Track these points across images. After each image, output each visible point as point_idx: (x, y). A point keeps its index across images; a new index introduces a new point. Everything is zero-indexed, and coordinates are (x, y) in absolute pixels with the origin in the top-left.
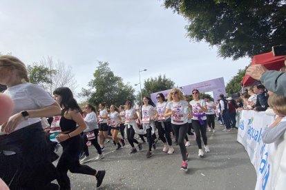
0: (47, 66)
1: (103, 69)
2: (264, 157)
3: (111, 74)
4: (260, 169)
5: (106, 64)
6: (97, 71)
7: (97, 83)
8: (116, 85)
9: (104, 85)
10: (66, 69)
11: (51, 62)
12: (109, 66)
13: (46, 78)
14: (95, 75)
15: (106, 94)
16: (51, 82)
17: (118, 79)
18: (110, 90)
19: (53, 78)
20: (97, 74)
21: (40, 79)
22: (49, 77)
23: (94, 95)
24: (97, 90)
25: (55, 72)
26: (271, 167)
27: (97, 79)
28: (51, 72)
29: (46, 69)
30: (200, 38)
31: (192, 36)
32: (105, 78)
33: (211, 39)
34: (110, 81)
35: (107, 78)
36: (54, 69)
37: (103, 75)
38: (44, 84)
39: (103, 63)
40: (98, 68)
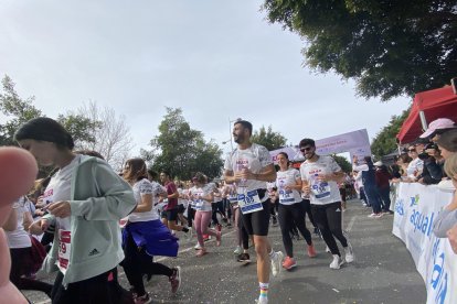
0: (87, 116)
1: (174, 119)
2: (439, 262)
3: (186, 127)
4: (432, 281)
5: (178, 111)
6: (163, 122)
7: (164, 141)
8: (194, 144)
9: (174, 144)
10: (117, 119)
11: (94, 109)
12: (183, 114)
13: (87, 135)
14: (161, 128)
15: (178, 158)
16: (93, 140)
17: (196, 134)
18: (185, 151)
19: (97, 134)
20: (165, 126)
21: (79, 135)
22: (91, 132)
23: (159, 159)
24: (164, 151)
25: (100, 125)
26: (449, 277)
27: (164, 135)
28: (94, 124)
29: (87, 121)
30: (326, 67)
31: (314, 64)
32: (177, 133)
33: (344, 68)
34: (184, 137)
35: (179, 133)
36: (99, 119)
37: (174, 128)
38: (84, 143)
39: (174, 110)
40: (166, 117)
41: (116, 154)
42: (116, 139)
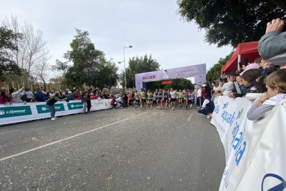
0: (11, 28)
1: (82, 39)
2: (238, 136)
3: (91, 46)
5: (85, 33)
6: (74, 41)
7: (74, 55)
8: (98, 60)
9: (83, 59)
11: (15, 23)
12: (89, 37)
13: (10, 44)
14: (72, 45)
15: (85, 70)
16: (16, 48)
17: (99, 53)
18: (91, 65)
19: (19, 43)
20: (75, 44)
21: (3, 44)
22: (14, 42)
23: (71, 69)
24: (75, 64)
25: (21, 36)
27: (75, 51)
28: (16, 35)
29: (10, 32)
31: (183, 13)
32: (85, 50)
33: (201, 20)
34: (90, 54)
35: (86, 51)
36: (20, 32)
37: (82, 47)
38: (9, 51)
39: (83, 32)
40: (76, 37)
41: (36, 63)
42: (35, 50)
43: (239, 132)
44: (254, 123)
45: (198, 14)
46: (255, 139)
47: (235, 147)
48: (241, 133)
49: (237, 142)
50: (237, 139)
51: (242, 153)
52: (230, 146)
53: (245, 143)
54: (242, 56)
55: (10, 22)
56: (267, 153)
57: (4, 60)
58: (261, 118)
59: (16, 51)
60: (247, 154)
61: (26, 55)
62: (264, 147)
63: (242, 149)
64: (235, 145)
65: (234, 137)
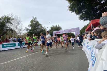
0: (10, 17)
1: (34, 20)
2: (93, 55)
3: (38, 22)
6: (32, 21)
8: (40, 27)
9: (35, 27)
10: (19, 19)
11: (12, 15)
13: (10, 22)
15: (35, 30)
17: (40, 25)
18: (37, 29)
19: (13, 22)
21: (7, 22)
23: (30, 30)
24: (32, 28)
25: (14, 19)
27: (32, 24)
28: (12, 19)
30: (73, 11)
31: (70, 10)
32: (35, 24)
33: (77, 12)
34: (37, 25)
36: (14, 18)
37: (34, 22)
38: (9, 24)
39: (35, 17)
40: (32, 19)
41: (18, 28)
42: (18, 24)
43: (93, 54)
44: (99, 50)
45: (75, 10)
46: (99, 56)
47: (92, 60)
48: (94, 54)
49: (92, 58)
50: (93, 57)
51: (94, 62)
52: (90, 59)
53: (95, 58)
54: (93, 25)
55: (10, 15)
56: (104, 62)
57: (8, 27)
58: (101, 48)
59: (12, 25)
60: (96, 63)
61: (15, 26)
62: (103, 60)
63: (94, 60)
64: (92, 59)
65: (92, 56)
